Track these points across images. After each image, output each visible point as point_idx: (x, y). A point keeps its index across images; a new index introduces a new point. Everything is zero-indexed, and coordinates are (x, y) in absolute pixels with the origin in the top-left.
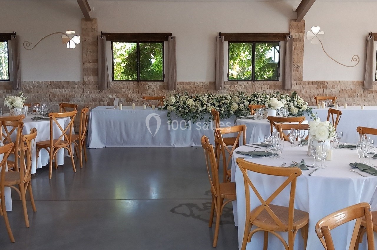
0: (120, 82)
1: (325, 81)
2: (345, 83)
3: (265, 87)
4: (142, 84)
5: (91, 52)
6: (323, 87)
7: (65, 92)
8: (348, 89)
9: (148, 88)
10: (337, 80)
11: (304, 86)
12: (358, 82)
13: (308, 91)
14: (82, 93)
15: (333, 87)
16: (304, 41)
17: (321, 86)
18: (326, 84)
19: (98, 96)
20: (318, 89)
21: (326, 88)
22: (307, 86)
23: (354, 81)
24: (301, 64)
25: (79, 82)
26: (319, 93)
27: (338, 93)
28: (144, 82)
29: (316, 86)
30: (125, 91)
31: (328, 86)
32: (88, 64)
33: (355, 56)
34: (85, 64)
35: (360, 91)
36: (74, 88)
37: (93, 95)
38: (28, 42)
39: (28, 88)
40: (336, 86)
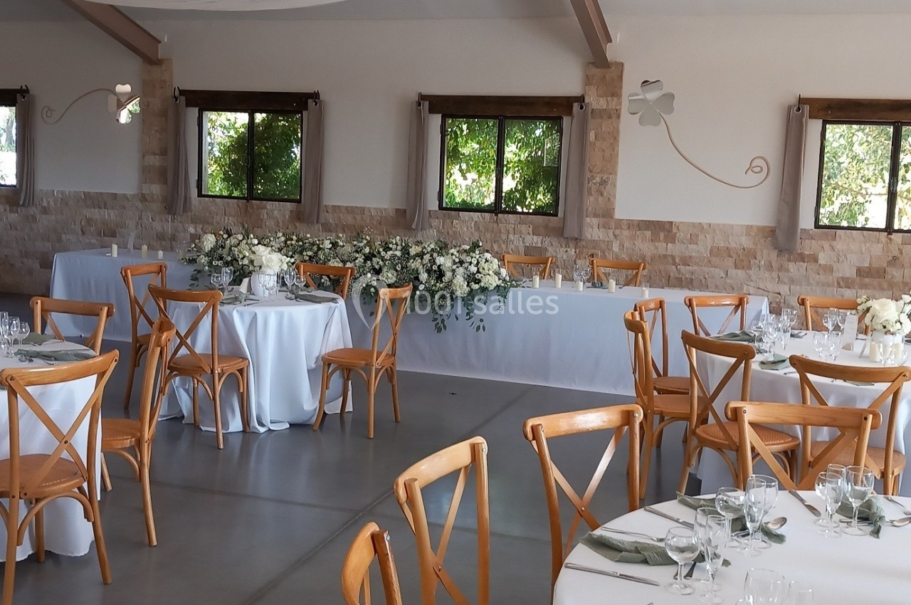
0: (211, 199)
1: (672, 222)
2: (726, 230)
3: (524, 228)
4: (255, 207)
5: (157, 131)
6: (666, 237)
7: (109, 215)
8: (733, 245)
9: (265, 214)
10: (704, 220)
11: (617, 232)
12: (761, 230)
13: (627, 244)
14: (139, 219)
15: (693, 239)
16: (619, 117)
17: (662, 235)
18: (674, 230)
19: (169, 228)
20: (652, 241)
21: (673, 242)
22: (626, 233)
23: (751, 226)
24: (611, 176)
25: (134, 195)
26: (655, 252)
27: (705, 255)
28: (258, 202)
29: (648, 233)
30: (221, 219)
31: (680, 235)
32: (152, 158)
33: (756, 160)
34: (147, 157)
35: (767, 255)
36: (125, 208)
37: (158, 226)
38: (49, 109)
39: (45, 204)
40: (701, 237)
